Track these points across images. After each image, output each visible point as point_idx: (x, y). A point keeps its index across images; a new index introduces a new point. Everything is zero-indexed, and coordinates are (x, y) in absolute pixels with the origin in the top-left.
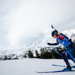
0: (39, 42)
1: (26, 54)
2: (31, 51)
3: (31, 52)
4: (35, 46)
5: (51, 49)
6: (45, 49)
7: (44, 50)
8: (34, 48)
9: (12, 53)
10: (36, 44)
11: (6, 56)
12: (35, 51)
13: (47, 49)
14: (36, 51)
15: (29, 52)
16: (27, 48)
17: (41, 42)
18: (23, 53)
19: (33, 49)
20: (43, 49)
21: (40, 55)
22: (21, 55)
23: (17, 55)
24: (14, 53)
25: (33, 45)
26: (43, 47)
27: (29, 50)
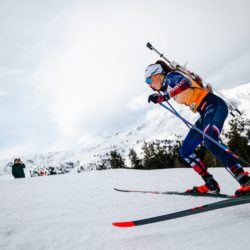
0: (139, 129)
1: (105, 161)
2: (119, 152)
3: (119, 156)
4: (128, 138)
5: (172, 145)
6: (155, 147)
7: (153, 150)
8: (126, 143)
9: (68, 161)
10: (130, 134)
11: (53, 169)
12: (128, 152)
13: (162, 145)
14: (133, 153)
15: (114, 154)
16: (108, 145)
17: (144, 126)
18: (98, 159)
19: (122, 146)
20: (151, 146)
21: (143, 163)
22: (91, 164)
23: (81, 164)
24: (74, 161)
25: (123, 136)
26: (150, 140)
27: (113, 150)
